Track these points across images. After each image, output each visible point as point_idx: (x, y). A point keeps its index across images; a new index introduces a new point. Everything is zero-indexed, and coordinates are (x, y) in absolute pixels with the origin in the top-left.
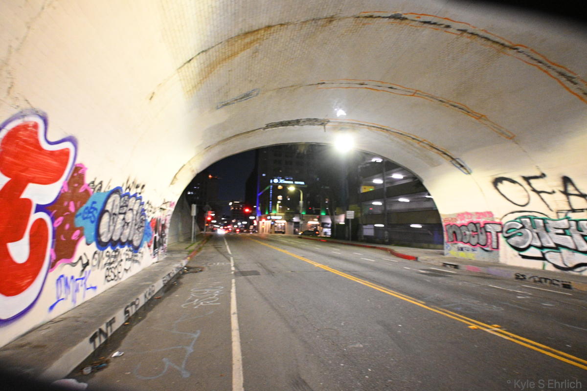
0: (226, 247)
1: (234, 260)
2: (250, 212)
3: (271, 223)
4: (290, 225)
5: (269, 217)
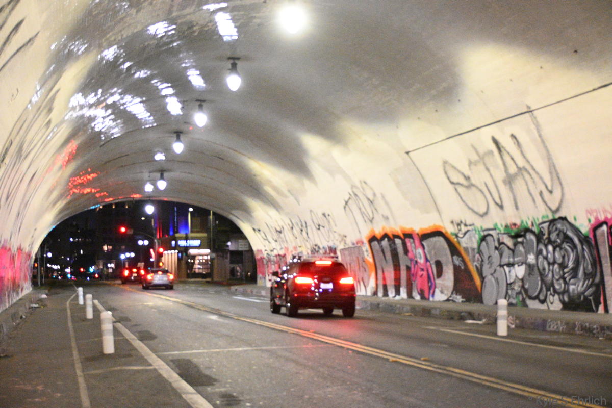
3: (178, 256)
4: (221, 258)
5: (173, 243)
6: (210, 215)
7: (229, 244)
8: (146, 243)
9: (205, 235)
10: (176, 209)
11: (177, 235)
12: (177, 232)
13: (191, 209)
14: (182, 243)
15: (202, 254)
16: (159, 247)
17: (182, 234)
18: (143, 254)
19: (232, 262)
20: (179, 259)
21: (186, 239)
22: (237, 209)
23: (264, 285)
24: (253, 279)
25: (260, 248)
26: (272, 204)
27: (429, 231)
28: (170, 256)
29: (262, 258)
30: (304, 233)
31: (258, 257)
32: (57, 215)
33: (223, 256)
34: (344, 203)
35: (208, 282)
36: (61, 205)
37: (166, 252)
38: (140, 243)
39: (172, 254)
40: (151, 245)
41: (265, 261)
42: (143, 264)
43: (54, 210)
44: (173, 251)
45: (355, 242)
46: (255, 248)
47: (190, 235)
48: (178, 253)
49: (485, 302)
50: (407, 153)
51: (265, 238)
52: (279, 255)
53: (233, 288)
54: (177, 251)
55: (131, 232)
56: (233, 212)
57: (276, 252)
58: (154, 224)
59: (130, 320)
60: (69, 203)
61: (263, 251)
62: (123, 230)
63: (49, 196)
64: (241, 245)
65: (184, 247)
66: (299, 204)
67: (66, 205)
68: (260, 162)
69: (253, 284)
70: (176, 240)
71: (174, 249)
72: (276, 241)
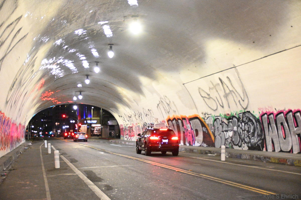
3: (87, 127)
4: (105, 128)
5: (85, 122)
6: (101, 110)
7: (109, 122)
8: (74, 121)
9: (99, 118)
10: (86, 107)
11: (87, 118)
12: (87, 117)
13: (93, 108)
14: (89, 122)
15: (97, 127)
16: (79, 123)
17: (89, 118)
18: (72, 127)
19: (110, 130)
20: (88, 129)
21: (91, 120)
22: (112, 107)
23: (123, 139)
24: (119, 137)
25: (122, 124)
26: (127, 105)
27: (193, 117)
28: (84, 127)
29: (123, 128)
30: (140, 117)
31: (121, 127)
32: (36, 110)
33: (106, 127)
34: (157, 105)
35: (100, 138)
36: (37, 106)
37: (82, 126)
38: (71, 121)
39: (85, 126)
40: (76, 123)
41: (124, 129)
42: (72, 130)
43: (35, 108)
44: (85, 125)
45: (162, 121)
46: (119, 124)
47: (92, 118)
48: (87, 126)
49: (216, 146)
50: (184, 84)
51: (124, 119)
52: (130, 127)
53: (110, 141)
54: (87, 125)
55: (67, 117)
56: (110, 109)
57: (128, 126)
58: (77, 113)
59: (67, 154)
60: (41, 105)
61: (123, 125)
62: (64, 116)
63: (33, 102)
64: (114, 123)
65: (90, 123)
66: (138, 105)
67: (40, 106)
68: (122, 88)
69: (119, 139)
70: (86, 120)
71: (86, 124)
72: (129, 121)
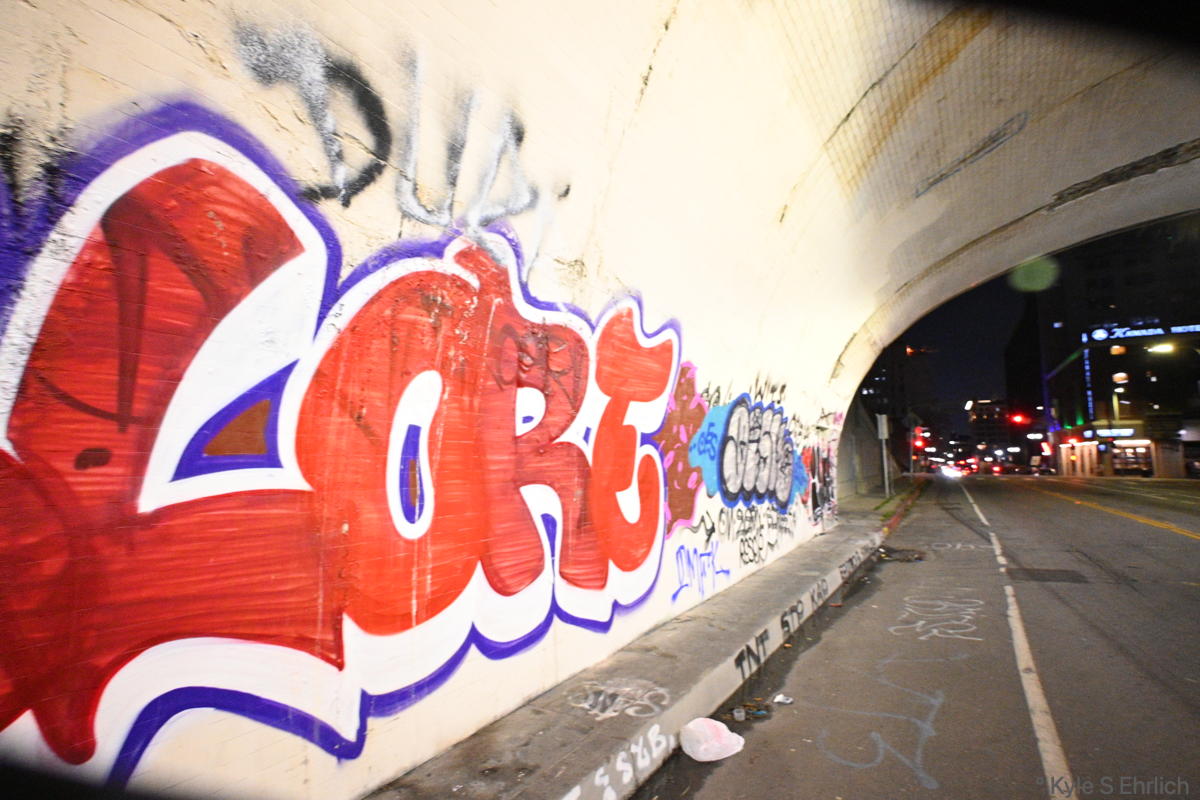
0: (972, 508)
1: (1000, 539)
2: (1028, 421)
3: (1097, 448)
4: (1168, 451)
5: (1089, 433)
7: (1182, 432)
8: (1039, 436)
9: (1139, 422)
11: (1095, 423)
12: (1094, 420)
14: (1104, 433)
15: (1136, 446)
17: (1103, 422)
19: (1185, 457)
20: (1100, 454)
21: (1111, 427)
33: (1172, 449)
44: (1089, 443)
47: (1114, 422)
48: (1097, 445)
54: (1095, 443)
62: (1018, 419)
65: (1108, 437)
70: (1094, 429)
71: (1090, 440)
